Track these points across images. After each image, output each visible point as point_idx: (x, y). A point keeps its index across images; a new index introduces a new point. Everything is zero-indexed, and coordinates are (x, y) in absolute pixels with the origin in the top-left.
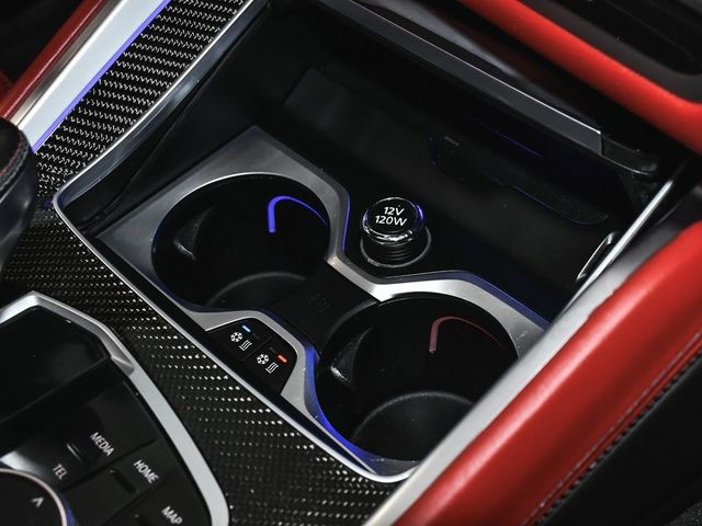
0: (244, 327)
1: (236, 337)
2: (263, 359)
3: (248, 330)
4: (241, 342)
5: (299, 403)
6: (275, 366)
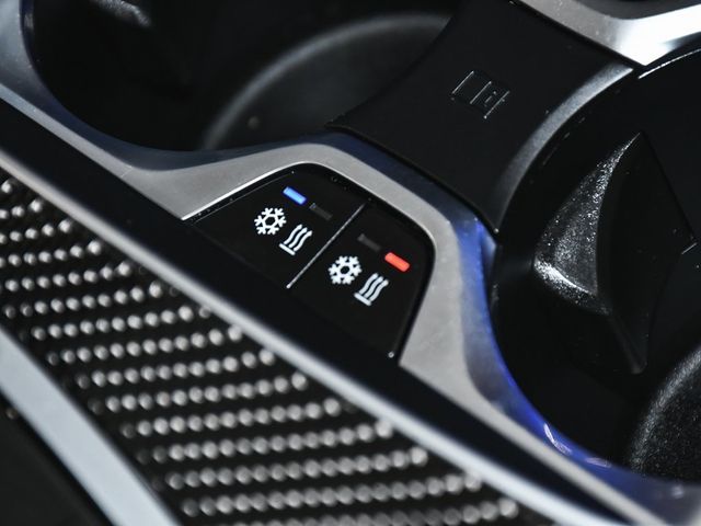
0: (289, 192)
1: (269, 221)
2: (345, 270)
3: (300, 200)
4: (284, 233)
5: (454, 381)
6: (377, 283)
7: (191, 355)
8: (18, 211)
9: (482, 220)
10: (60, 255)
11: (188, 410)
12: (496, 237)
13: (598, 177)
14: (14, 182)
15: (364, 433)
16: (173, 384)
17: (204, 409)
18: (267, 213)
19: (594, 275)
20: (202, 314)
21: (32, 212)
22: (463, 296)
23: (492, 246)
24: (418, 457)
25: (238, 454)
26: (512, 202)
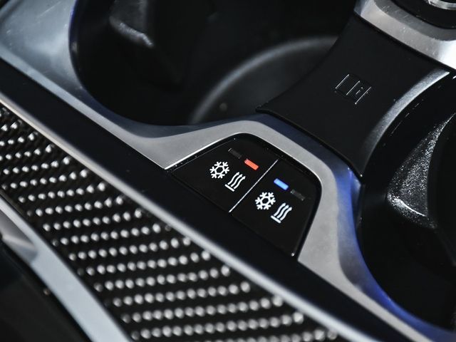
1: (219, 170)
2: (265, 201)
7: (159, 254)
8: (55, 164)
9: (352, 169)
10: (80, 191)
11: (156, 289)
12: (360, 180)
13: (429, 140)
14: (53, 146)
15: (265, 303)
16: (147, 273)
17: (166, 288)
18: (218, 165)
19: (426, 204)
20: (166, 229)
21: (64, 164)
22: (339, 218)
23: (358, 185)
24: (298, 318)
25: (185, 316)
26: (372, 156)
